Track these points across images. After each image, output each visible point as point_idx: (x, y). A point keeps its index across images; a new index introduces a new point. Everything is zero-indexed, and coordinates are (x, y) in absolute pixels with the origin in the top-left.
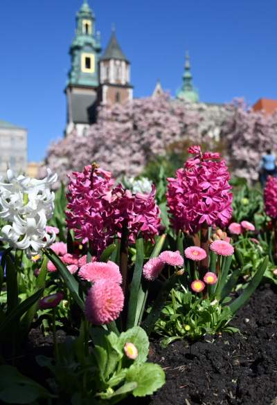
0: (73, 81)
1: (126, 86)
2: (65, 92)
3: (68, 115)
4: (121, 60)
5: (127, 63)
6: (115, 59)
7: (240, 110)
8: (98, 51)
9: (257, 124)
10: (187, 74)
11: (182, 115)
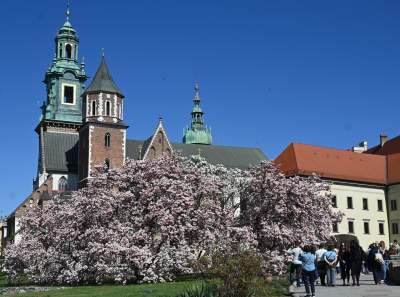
0: (49, 116)
1: (119, 126)
2: (38, 130)
3: (40, 160)
4: (112, 93)
5: (120, 96)
6: (105, 92)
7: (269, 176)
8: (82, 79)
9: (289, 193)
10: (197, 109)
11: (197, 181)
